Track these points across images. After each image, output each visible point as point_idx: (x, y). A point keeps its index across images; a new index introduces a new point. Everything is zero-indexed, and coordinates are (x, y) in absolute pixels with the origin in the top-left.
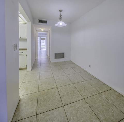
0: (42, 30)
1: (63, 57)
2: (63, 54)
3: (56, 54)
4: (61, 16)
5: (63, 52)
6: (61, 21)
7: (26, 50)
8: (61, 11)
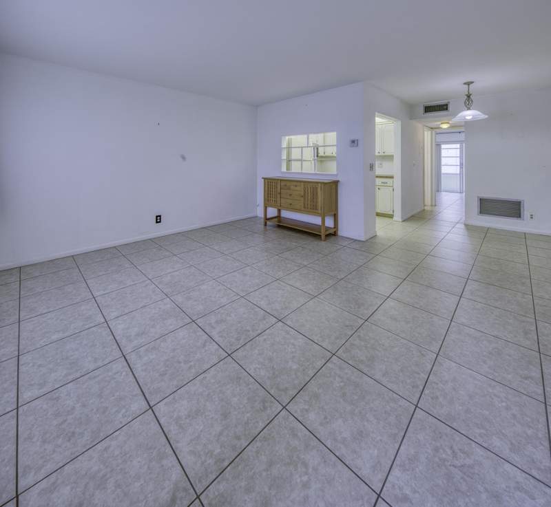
1: (518, 214)
2: (518, 204)
3: (482, 200)
4: (469, 96)
6: (469, 109)
7: (392, 177)
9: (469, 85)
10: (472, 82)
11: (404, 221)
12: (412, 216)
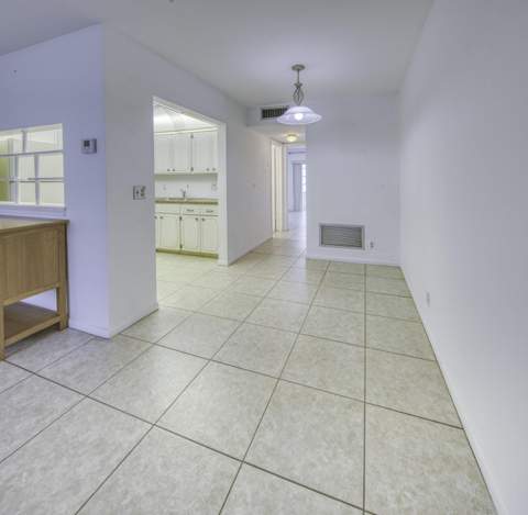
0: (291, 139)
1: (359, 244)
2: (359, 230)
3: (323, 228)
4: (299, 86)
5: (361, 224)
6: (299, 105)
8: (299, 68)
9: (299, 70)
10: (303, 67)
11: (231, 264)
12: (251, 252)
